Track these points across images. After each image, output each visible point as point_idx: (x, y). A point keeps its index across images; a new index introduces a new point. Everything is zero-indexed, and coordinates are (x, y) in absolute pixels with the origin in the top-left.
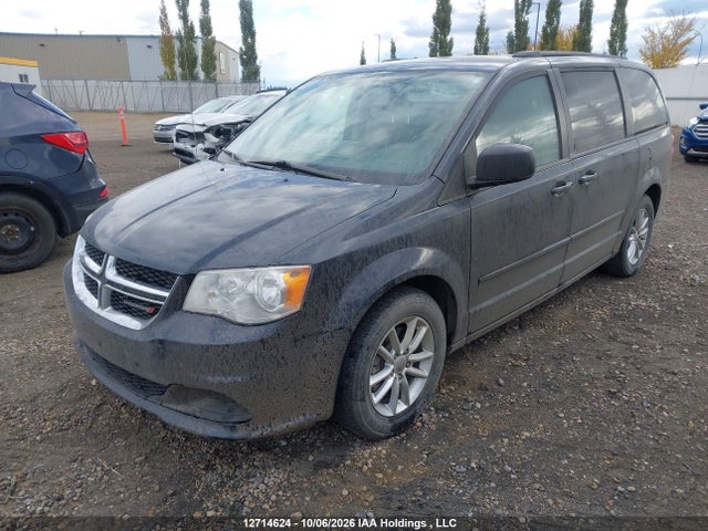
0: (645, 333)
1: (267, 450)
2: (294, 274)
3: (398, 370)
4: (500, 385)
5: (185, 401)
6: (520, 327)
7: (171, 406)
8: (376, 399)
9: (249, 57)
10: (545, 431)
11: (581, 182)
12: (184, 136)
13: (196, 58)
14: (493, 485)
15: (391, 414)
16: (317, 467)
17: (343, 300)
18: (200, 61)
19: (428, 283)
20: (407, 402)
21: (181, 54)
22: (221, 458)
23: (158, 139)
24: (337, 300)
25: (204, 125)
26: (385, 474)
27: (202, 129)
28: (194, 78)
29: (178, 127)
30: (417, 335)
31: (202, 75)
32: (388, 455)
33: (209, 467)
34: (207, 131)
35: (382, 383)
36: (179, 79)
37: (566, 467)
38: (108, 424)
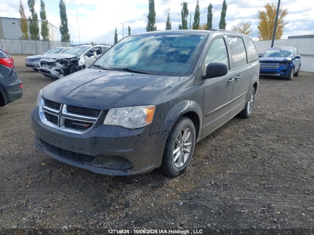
0: (259, 137)
1: (132, 183)
2: (149, 109)
3: (181, 149)
4: (213, 156)
5: (102, 163)
6: (213, 136)
7: (95, 165)
8: (175, 160)
9: (64, 30)
10: (235, 170)
11: (236, 79)
12: (45, 64)
13: (38, 30)
14: (222, 189)
15: (178, 167)
16: (154, 188)
17: (166, 120)
18: (40, 31)
19: (191, 115)
20: (183, 162)
21: (31, 27)
22: (113, 188)
23: (27, 66)
24: (164, 119)
25: (55, 59)
26: (180, 188)
27: (54, 61)
28: (38, 39)
29: (41, 60)
30: (187, 136)
31: (41, 38)
32: (180, 182)
33: (109, 192)
34: (57, 62)
35: (176, 154)
36: (30, 39)
37: (245, 181)
38: (57, 179)
